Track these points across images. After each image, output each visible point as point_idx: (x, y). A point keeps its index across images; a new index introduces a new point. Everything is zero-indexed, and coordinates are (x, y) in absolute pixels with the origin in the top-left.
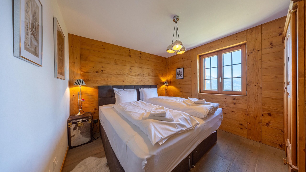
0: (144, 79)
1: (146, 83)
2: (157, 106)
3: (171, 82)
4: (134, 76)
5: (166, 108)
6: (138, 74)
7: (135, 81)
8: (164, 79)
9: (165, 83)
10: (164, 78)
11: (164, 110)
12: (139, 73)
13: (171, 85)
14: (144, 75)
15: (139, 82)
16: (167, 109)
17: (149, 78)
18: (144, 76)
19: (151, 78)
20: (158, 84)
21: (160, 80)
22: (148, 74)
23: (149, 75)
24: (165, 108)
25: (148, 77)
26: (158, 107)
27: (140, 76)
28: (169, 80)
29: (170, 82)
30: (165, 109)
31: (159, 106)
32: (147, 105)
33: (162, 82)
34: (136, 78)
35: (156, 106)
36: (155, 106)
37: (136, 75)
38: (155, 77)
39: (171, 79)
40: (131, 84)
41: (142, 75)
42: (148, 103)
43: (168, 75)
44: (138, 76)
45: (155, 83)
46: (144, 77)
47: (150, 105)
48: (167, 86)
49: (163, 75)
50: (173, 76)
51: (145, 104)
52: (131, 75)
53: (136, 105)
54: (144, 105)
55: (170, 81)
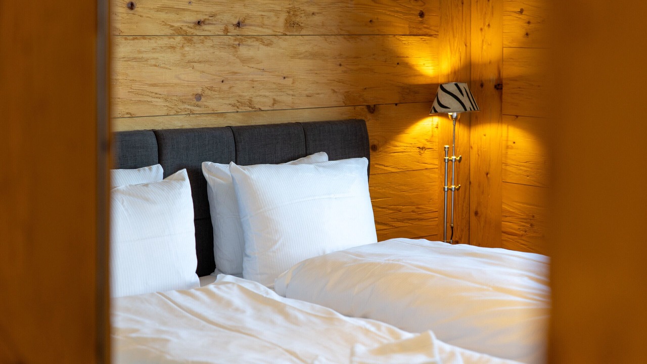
0: (244, 61)
1: (263, 99)
2: (379, 328)
3: (505, 89)
4: (153, 43)
5: (448, 347)
6: (195, 18)
7: (164, 85)
8: (436, 57)
9: (445, 99)
10: (434, 41)
11: (431, 355)
12: (204, 10)
13: (501, 117)
14: (246, 31)
15: (198, 97)
16: (452, 355)
17: (295, 55)
18: (241, 40)
19: (313, 56)
20: (372, 109)
21: (401, 63)
22: (283, 16)
23: (292, 25)
24: (437, 343)
25: (286, 44)
26: (392, 340)
27: (209, 43)
28: (485, 65)
29: (499, 86)
30: (441, 351)
31: (392, 333)
32: (301, 317)
33: (422, 81)
34: (172, 57)
35: (373, 329)
36: (367, 332)
37: (179, 32)
38: (351, 36)
39: (502, 61)
40: (132, 116)
41: (226, 31)
42: (307, 306)
43: (476, 16)
44: (188, 38)
45: (350, 100)
46: (244, 51)
47: (329, 319)
48: (469, 119)
49: (432, 20)
50: (523, 32)
51: (281, 310)
52: (135, 37)
53: (221, 321)
54: (279, 319)
55: (490, 75)
